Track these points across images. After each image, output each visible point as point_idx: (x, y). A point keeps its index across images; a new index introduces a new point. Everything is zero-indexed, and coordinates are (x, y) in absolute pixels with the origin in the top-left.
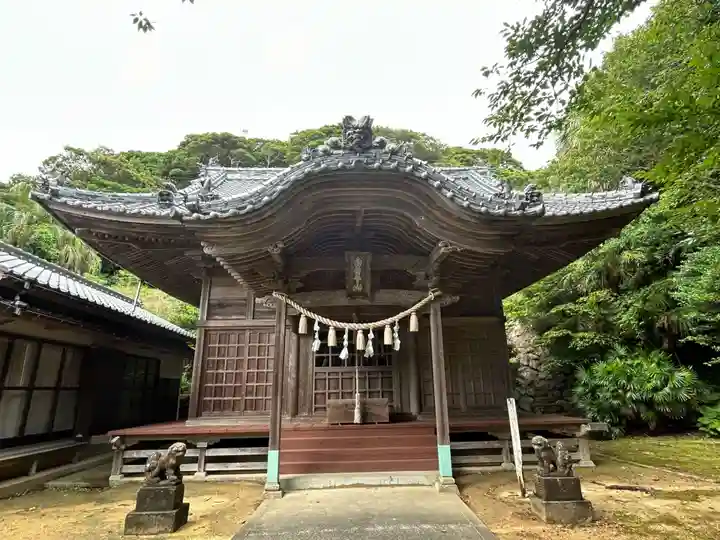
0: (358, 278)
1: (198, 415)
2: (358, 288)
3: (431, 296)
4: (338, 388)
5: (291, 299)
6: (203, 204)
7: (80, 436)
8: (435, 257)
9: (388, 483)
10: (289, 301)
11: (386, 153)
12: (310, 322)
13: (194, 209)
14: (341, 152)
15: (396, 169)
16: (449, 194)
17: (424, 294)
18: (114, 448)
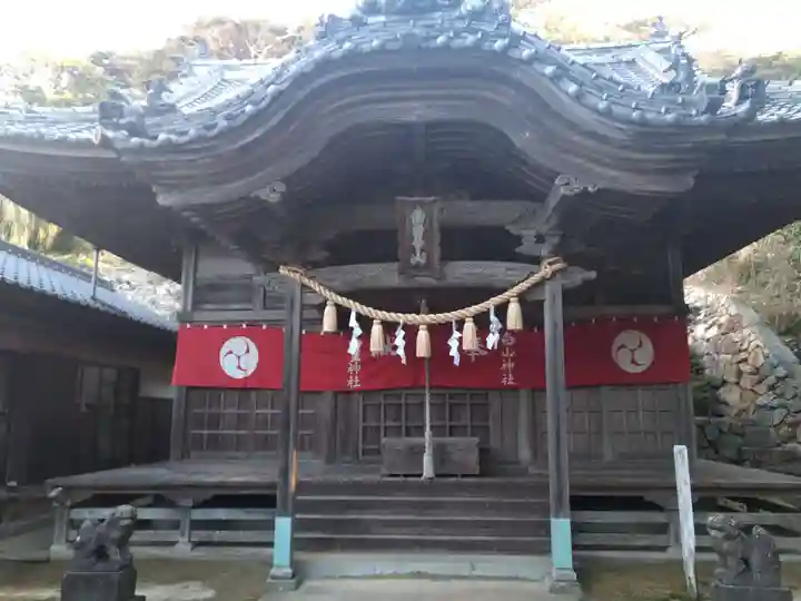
0: (418, 243)
1: (185, 455)
2: (419, 258)
3: (546, 270)
4: (400, 419)
5: (311, 278)
6: (149, 121)
7: (14, 484)
8: (552, 202)
9: (466, 574)
10: (306, 281)
11: (461, 18)
12: (343, 314)
13: (134, 130)
14: (382, 18)
15: (477, 46)
16: (572, 88)
17: (535, 267)
18: (55, 504)
